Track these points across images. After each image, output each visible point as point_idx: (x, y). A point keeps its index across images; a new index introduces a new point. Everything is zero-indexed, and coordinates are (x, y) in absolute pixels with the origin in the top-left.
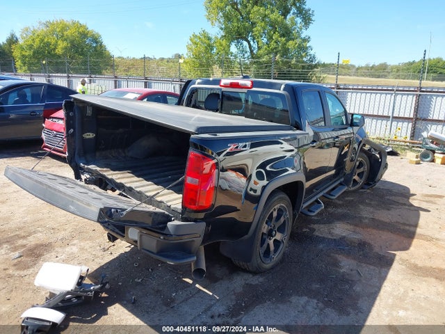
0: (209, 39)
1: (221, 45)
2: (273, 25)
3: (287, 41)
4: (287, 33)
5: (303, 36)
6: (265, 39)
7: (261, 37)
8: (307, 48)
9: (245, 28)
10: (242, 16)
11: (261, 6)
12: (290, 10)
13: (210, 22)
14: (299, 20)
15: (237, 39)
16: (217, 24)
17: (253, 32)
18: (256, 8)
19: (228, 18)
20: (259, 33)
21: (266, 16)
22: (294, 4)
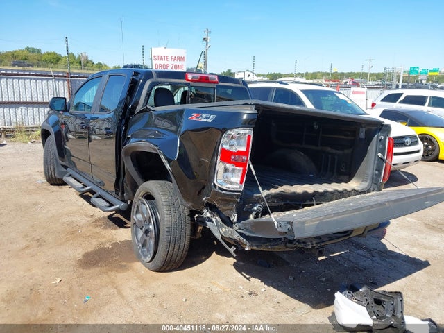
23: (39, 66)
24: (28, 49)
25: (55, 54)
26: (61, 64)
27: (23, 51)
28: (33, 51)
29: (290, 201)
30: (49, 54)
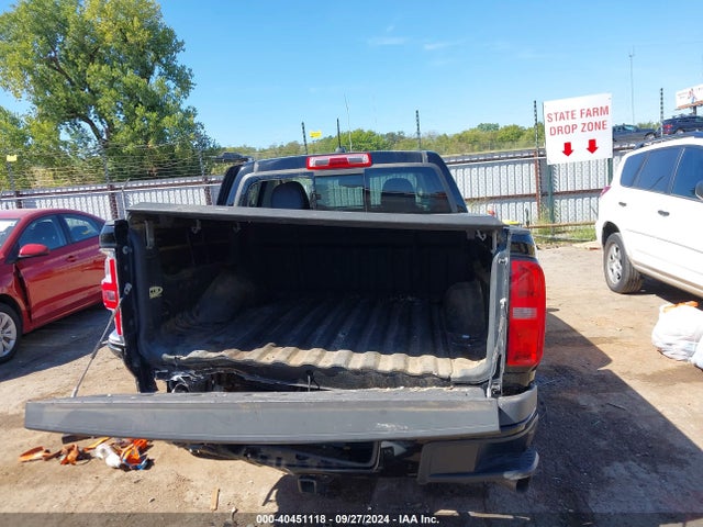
0: (15, 122)
1: (43, 131)
2: (130, 93)
3: (161, 117)
4: (156, 105)
5: (183, 107)
6: (122, 116)
7: (116, 113)
8: (195, 125)
9: (81, 100)
10: (70, 80)
11: (102, 64)
12: (153, 68)
13: (10, 93)
14: (171, 84)
15: (69, 118)
16: (25, 95)
17: (97, 106)
18: (94, 67)
19: (43, 83)
20: (110, 106)
21: (114, 80)
22: (158, 59)
23: (492, 148)
24: (481, 126)
25: (515, 127)
26: (523, 140)
27: (475, 130)
28: (489, 127)
29: (263, 376)
30: (507, 129)
